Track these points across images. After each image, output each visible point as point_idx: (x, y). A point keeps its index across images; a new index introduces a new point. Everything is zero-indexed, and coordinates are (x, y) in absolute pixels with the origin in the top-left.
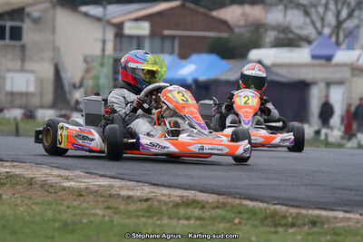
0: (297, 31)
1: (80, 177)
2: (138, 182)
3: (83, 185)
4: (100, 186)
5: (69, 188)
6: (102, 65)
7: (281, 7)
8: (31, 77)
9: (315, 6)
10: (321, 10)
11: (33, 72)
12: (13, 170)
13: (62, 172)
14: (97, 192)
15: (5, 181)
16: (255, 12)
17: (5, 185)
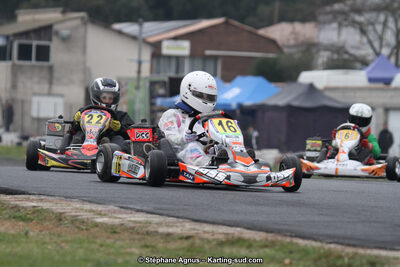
0: (352, 51)
1: (114, 212)
2: (178, 217)
3: (117, 221)
4: (135, 222)
5: (102, 224)
6: (138, 88)
7: (335, 25)
8: (60, 101)
9: (373, 24)
10: (379, 28)
11: (61, 96)
12: (41, 204)
13: (94, 207)
14: (133, 228)
15: (32, 217)
16: (306, 30)
17: (32, 220)
